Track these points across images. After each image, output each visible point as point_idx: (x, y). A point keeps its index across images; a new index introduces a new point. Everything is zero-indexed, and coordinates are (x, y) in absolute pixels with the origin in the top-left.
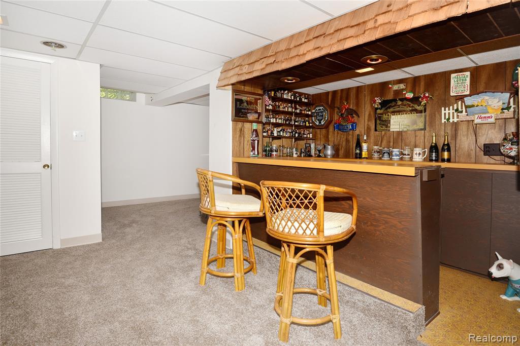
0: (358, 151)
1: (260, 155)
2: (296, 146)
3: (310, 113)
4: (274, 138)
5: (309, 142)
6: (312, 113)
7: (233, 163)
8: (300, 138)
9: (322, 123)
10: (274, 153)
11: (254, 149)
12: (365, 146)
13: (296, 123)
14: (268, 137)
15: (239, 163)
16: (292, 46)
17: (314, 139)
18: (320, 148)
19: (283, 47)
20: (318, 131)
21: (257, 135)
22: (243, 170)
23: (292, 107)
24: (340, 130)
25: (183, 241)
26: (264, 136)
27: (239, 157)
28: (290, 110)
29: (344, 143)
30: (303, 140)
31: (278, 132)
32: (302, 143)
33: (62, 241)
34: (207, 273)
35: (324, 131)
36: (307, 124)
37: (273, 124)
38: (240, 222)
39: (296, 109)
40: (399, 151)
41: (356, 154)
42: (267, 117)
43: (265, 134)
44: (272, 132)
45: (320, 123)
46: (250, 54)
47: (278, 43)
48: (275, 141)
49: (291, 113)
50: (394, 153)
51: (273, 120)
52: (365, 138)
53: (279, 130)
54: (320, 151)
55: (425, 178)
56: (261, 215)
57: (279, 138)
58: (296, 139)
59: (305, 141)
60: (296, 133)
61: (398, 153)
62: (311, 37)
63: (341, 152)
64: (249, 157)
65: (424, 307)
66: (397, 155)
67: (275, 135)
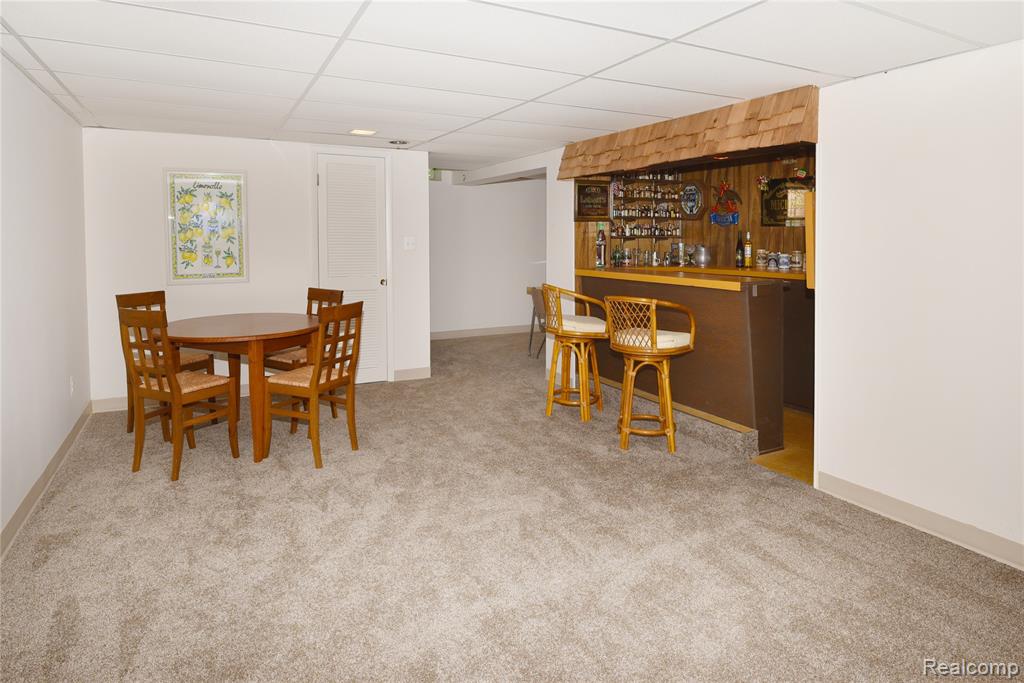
0: (739, 257)
1: (607, 266)
2: (657, 248)
3: (676, 197)
4: (627, 239)
5: (676, 241)
6: (680, 196)
7: (576, 276)
8: (662, 237)
9: (695, 212)
10: (627, 261)
11: (600, 258)
12: (748, 249)
13: (656, 215)
14: (618, 237)
15: (583, 277)
16: (637, 143)
17: (684, 237)
18: (691, 250)
19: (628, 142)
20: (690, 223)
21: (604, 238)
22: (586, 284)
23: (650, 190)
24: (717, 222)
25: (518, 381)
26: (612, 237)
27: (583, 268)
28: (647, 195)
29: (723, 244)
30: (666, 239)
31: (631, 229)
32: (667, 243)
33: (396, 372)
34: (554, 401)
35: (697, 224)
36: (673, 215)
37: (625, 218)
38: (586, 345)
39: (656, 192)
40: (787, 258)
41: (737, 261)
42: (617, 209)
43: (614, 234)
44: (623, 231)
45: (691, 211)
46: (595, 141)
47: (625, 133)
48: (627, 242)
49: (650, 200)
50: (781, 261)
51: (625, 213)
52: (748, 237)
53: (633, 226)
54: (690, 256)
55: (755, 294)
56: (606, 336)
57: (632, 237)
58: (658, 238)
59: (670, 240)
60: (656, 228)
61: (786, 260)
62: (653, 137)
63: (720, 258)
64: (594, 269)
65: (757, 432)
66: (786, 264)
67: (628, 234)
